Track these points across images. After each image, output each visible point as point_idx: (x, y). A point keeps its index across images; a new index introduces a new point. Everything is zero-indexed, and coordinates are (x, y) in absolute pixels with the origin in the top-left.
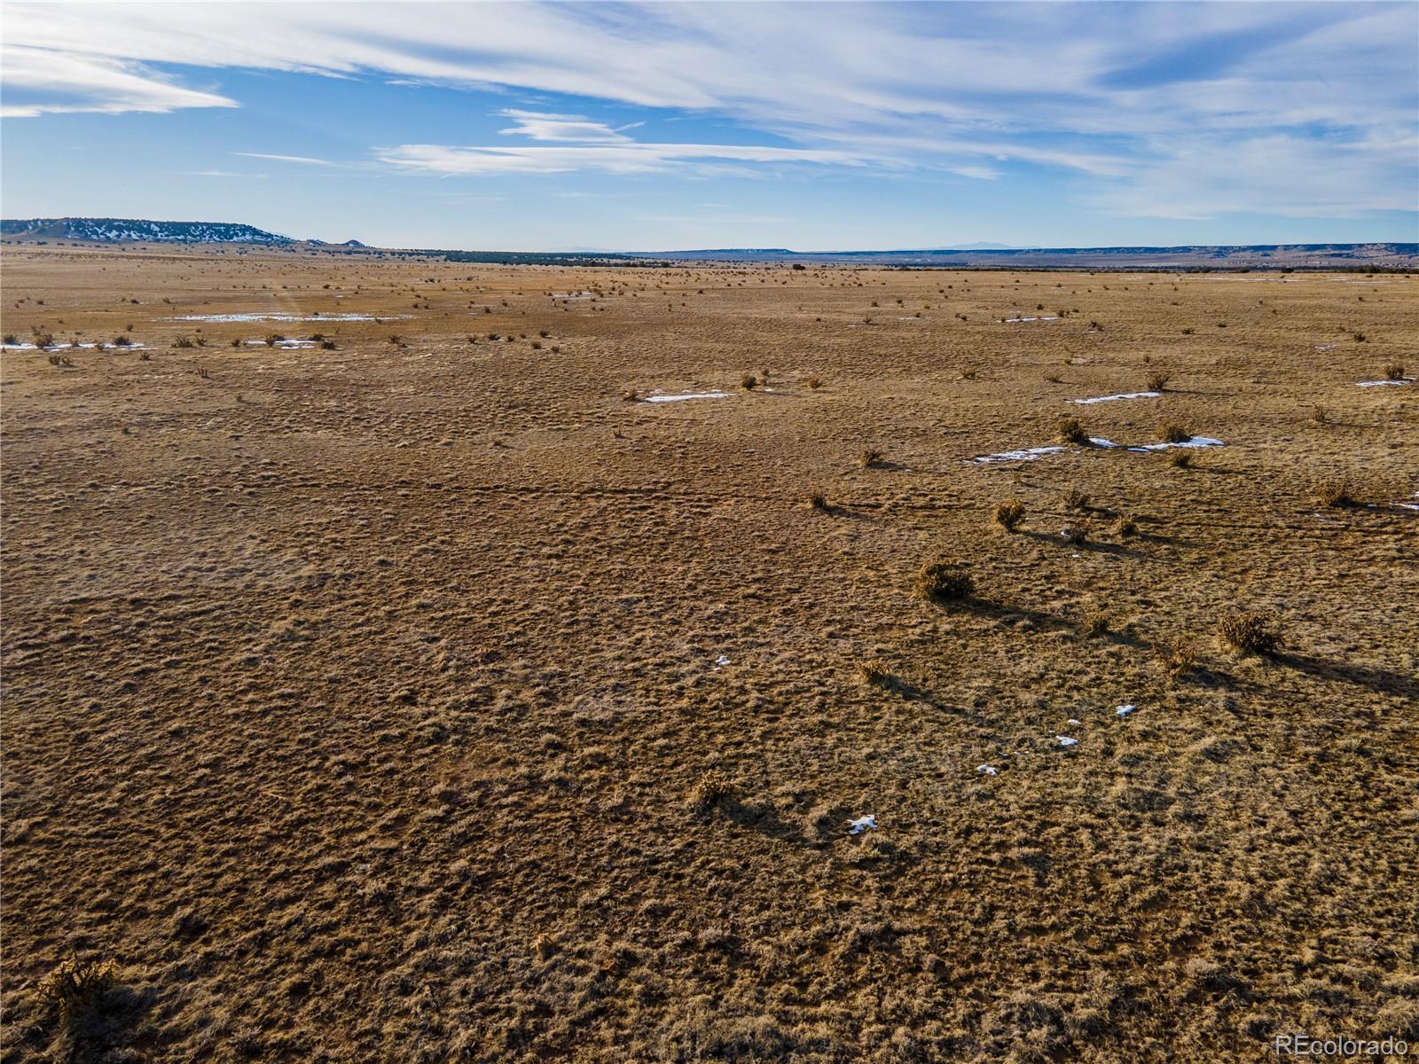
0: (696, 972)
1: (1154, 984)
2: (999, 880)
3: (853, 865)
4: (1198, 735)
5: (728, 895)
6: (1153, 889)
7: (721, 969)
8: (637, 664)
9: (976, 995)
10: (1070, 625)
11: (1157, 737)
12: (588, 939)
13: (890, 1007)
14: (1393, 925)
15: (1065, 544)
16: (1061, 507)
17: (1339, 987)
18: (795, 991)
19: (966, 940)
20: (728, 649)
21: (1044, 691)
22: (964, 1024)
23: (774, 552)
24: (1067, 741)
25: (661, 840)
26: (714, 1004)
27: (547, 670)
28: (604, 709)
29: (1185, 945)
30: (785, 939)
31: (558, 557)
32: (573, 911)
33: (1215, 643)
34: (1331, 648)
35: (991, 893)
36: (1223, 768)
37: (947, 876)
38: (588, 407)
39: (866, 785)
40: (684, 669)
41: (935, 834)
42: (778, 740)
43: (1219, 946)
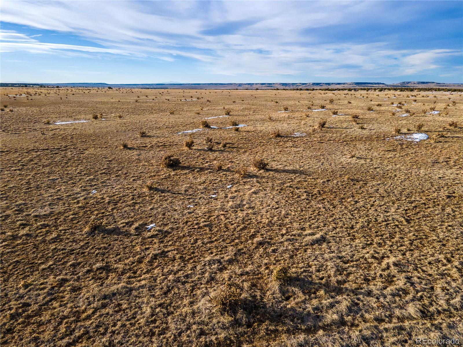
0: (93, 278)
1: (246, 247)
2: (198, 232)
3: (149, 237)
4: (250, 189)
5: (104, 254)
6: (243, 226)
7: (104, 275)
8: (59, 197)
9: (194, 262)
10: (211, 169)
11: (239, 192)
12: (45, 279)
13: (166, 271)
14: (304, 221)
15: (207, 151)
16: (204, 142)
17: (293, 237)
18: (132, 275)
19: (189, 249)
20: (96, 188)
21: (205, 185)
22: (191, 270)
23: (110, 161)
24: (214, 196)
25: (74, 244)
26: (101, 285)
27: (17, 203)
28: (45, 211)
29: (253, 236)
30: (127, 261)
31: (19, 170)
32: (37, 272)
33: (252, 168)
34: (280, 166)
35: (196, 236)
36: (257, 195)
37: (181, 234)
38: (29, 127)
39: (151, 216)
40: (79, 195)
41: (176, 225)
42: (118, 210)
43: (262, 235)
